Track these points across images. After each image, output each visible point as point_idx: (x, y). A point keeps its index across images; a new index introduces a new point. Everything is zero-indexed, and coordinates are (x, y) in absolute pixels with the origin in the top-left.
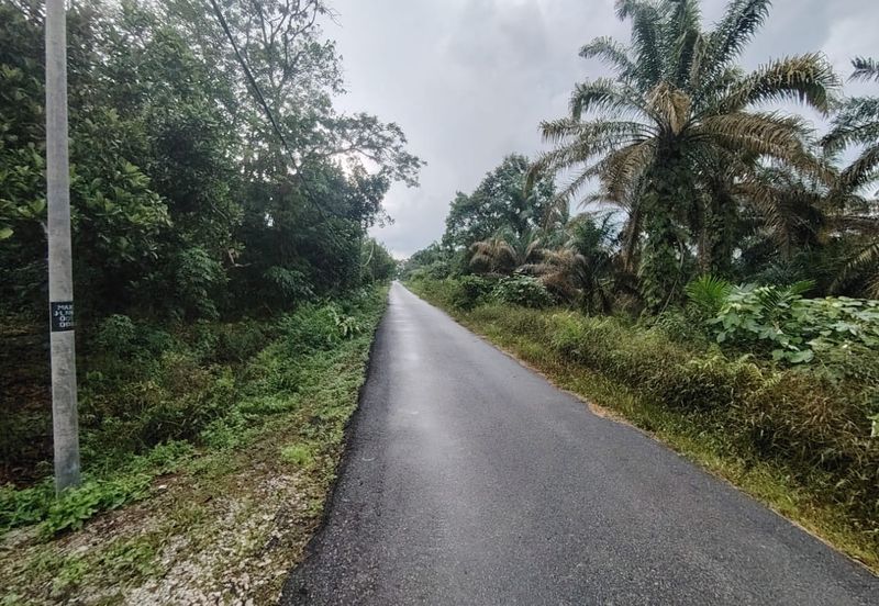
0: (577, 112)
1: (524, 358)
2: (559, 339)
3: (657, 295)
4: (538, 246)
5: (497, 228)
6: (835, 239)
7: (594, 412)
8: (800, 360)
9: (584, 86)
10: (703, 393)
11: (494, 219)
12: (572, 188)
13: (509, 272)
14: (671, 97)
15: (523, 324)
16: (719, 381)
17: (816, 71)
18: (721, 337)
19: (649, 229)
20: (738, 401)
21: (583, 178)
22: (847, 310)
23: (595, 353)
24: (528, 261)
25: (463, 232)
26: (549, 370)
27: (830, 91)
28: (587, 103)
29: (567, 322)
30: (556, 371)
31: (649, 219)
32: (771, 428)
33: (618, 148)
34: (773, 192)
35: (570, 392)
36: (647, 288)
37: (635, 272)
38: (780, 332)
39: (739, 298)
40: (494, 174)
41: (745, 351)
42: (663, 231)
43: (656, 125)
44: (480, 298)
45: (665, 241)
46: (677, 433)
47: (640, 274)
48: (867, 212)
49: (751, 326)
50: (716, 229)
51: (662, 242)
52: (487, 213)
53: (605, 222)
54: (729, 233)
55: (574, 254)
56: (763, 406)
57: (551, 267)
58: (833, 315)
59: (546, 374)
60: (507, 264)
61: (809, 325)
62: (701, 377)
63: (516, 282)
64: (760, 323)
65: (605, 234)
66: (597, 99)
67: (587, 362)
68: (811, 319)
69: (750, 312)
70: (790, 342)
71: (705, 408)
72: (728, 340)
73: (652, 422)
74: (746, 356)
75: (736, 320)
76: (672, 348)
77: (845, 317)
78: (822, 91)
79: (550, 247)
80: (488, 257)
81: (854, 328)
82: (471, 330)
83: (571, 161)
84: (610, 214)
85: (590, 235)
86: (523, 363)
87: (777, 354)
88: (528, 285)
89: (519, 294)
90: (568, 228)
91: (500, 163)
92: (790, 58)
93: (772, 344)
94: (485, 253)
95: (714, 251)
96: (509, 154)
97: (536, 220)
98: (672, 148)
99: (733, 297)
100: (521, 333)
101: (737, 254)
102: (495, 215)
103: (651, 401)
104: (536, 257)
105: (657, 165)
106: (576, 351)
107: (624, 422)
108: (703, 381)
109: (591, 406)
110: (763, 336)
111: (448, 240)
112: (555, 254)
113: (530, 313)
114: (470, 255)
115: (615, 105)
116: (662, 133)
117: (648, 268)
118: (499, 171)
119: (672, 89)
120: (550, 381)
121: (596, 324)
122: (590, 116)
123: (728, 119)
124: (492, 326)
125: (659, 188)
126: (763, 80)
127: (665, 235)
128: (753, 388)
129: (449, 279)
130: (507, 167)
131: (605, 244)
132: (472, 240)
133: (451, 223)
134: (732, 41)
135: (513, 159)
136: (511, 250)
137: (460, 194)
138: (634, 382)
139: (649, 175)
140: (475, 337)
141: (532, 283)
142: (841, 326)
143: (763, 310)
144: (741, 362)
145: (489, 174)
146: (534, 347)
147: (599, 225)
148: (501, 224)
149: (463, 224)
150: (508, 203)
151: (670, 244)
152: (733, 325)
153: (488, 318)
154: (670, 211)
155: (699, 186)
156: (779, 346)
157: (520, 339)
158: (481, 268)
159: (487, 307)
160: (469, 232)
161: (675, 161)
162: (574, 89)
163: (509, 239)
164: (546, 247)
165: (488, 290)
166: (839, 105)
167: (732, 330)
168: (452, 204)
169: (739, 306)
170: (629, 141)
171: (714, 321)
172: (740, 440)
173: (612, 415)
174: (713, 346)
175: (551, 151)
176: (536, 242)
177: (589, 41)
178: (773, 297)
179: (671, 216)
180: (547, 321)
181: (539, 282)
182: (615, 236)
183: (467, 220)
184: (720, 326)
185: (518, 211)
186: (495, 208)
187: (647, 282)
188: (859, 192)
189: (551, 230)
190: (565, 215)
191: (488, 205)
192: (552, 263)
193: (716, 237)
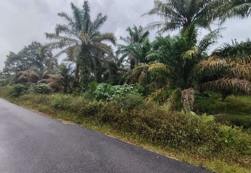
0: (58, 33)
1: (41, 111)
2: (53, 103)
3: (84, 87)
4: (47, 73)
5: (30, 66)
6: (119, 73)
7: (64, 123)
8: (111, 100)
9: (59, 25)
10: (93, 111)
11: (29, 63)
12: (58, 55)
13: (36, 82)
14: (85, 35)
15: (41, 100)
16: (95, 107)
17: (113, 37)
18: (96, 96)
19: (81, 69)
20: (100, 111)
21: (61, 53)
22: (119, 88)
23: (65, 106)
24: (44, 78)
25: (14, 68)
26: (50, 114)
27: (116, 42)
28: (61, 31)
29: (56, 97)
30: (52, 113)
31: (81, 66)
32: (106, 116)
33: (71, 46)
34: (108, 62)
35: (57, 119)
36: (82, 85)
37: (78, 81)
38: (108, 94)
39: (100, 86)
40: (27, 47)
41: (101, 99)
42: (85, 70)
43: (81, 41)
44: (22, 92)
45: (85, 72)
46: (87, 123)
47: (79, 81)
48: (124, 67)
49: (102, 93)
50: (97, 70)
51: (84, 73)
52: (25, 61)
53: (69, 66)
54: (100, 71)
55: (60, 76)
56: (104, 111)
57: (52, 80)
58: (116, 89)
59: (49, 115)
60: (35, 79)
61: (113, 91)
62: (92, 107)
63: (38, 86)
64: (104, 92)
65: (69, 70)
66: (64, 30)
67: (63, 108)
68: (113, 90)
69: (102, 90)
70: (110, 96)
71: (93, 115)
72: (98, 97)
73: (80, 122)
74: (101, 100)
75: (99, 92)
76: (85, 101)
77: (119, 89)
78: (115, 41)
79: (52, 74)
80: (26, 77)
81: (119, 91)
82: (18, 105)
83: (57, 47)
84: (71, 64)
85: (65, 71)
86: (40, 113)
87: (107, 99)
88: (43, 86)
89: (40, 90)
90: (57, 68)
91: (30, 44)
92: (109, 33)
93: (106, 97)
94: (25, 75)
95: (97, 75)
96: (34, 41)
97: (46, 65)
98: (86, 48)
99: (98, 87)
100: (40, 103)
101: (103, 76)
102: (29, 62)
103: (80, 116)
104: (46, 77)
105: (82, 52)
106: (59, 106)
107: (73, 124)
108: (92, 108)
109: (63, 121)
110: (105, 95)
111: (6, 70)
112: (53, 76)
113: (43, 96)
114: (18, 76)
115: (70, 33)
116: (83, 44)
117: (81, 80)
118: (30, 46)
119: (84, 33)
120: (50, 117)
121: (66, 97)
122: (62, 34)
123: (97, 43)
124: (28, 102)
125: (83, 58)
126: (104, 36)
127: (85, 71)
128: (102, 107)
129: (8, 86)
130: (33, 45)
131: (70, 73)
132: (18, 70)
133: (7, 64)
134: (98, 25)
135: (36, 43)
136: (36, 74)
137: (11, 53)
138: (76, 112)
139: (80, 54)
140: (20, 107)
141: (44, 86)
142: (118, 91)
143: (105, 89)
144: (100, 102)
145: (25, 47)
146: (45, 107)
147: (67, 67)
148: (32, 65)
149: (14, 64)
150: (35, 58)
151: (87, 74)
152: (98, 93)
153: (27, 99)
154: (86, 65)
155: (93, 59)
156: (108, 97)
157: (39, 105)
158: (24, 81)
159: (26, 95)
160: (17, 68)
161: (87, 52)
162: (56, 26)
163: (36, 71)
164: (50, 73)
165: (26, 89)
166: (118, 45)
167: (98, 95)
168: (7, 56)
169: (99, 88)
170: (74, 44)
171: (94, 93)
172: (100, 120)
173: (69, 123)
174: (95, 99)
175: (49, 43)
176: (46, 72)
177: (60, 12)
178: (106, 86)
179: (86, 66)
180: (50, 98)
181: (47, 85)
182: (72, 71)
183: (16, 63)
184: (96, 94)
185: (39, 61)
186: (28, 59)
187: (82, 84)
188: (123, 64)
189: (52, 68)
190: (57, 63)
191: (26, 58)
192: (53, 79)
193: (98, 72)
